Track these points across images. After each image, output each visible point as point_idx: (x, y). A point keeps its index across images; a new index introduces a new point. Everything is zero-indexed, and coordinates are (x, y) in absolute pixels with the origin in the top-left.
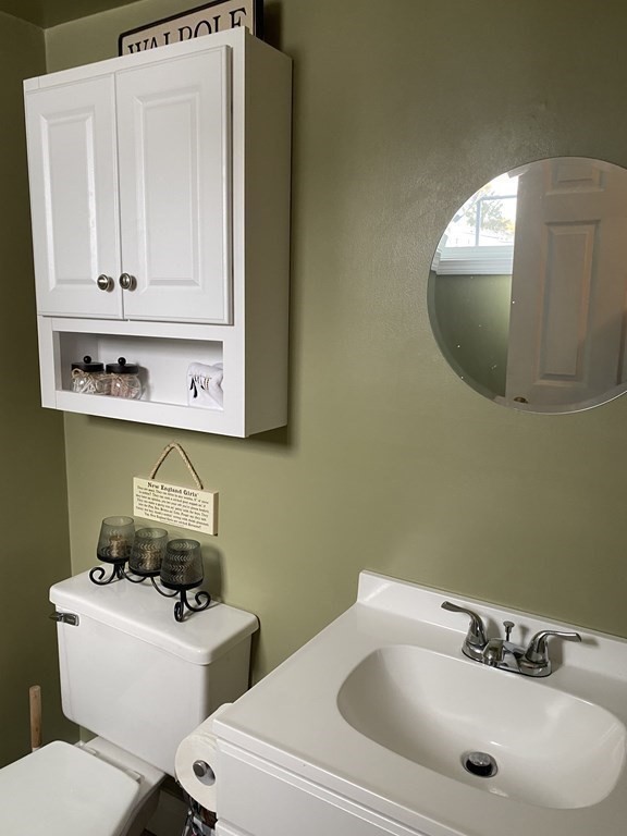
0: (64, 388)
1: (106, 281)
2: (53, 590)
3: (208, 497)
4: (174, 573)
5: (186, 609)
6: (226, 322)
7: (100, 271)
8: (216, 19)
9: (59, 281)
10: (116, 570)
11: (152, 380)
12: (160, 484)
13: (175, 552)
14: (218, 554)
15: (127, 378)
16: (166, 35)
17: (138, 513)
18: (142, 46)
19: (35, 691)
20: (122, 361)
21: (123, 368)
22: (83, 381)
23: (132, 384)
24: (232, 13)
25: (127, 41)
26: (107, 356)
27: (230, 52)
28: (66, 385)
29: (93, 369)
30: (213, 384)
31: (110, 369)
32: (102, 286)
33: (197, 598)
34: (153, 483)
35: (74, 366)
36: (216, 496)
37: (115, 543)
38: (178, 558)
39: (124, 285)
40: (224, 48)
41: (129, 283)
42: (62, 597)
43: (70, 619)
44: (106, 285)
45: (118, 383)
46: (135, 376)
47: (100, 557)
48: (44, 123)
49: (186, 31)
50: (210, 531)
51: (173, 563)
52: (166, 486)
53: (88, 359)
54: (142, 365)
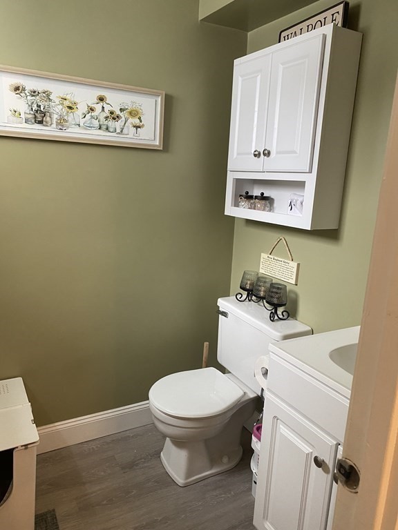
0: (235, 206)
1: (257, 153)
2: (219, 300)
3: (294, 265)
4: (272, 297)
5: (276, 318)
6: (308, 171)
7: (256, 147)
8: (325, 18)
9: (238, 154)
10: (248, 296)
11: (275, 205)
12: (272, 257)
13: (274, 287)
14: (296, 295)
15: (263, 202)
16: (301, 29)
17: (261, 271)
18: (289, 36)
19: (206, 344)
20: (262, 194)
21: (263, 198)
22: (244, 203)
23: (265, 205)
24: (333, 15)
25: (283, 34)
26: (256, 192)
27: (325, 37)
28: (236, 204)
29: (249, 197)
30: (299, 202)
31: (256, 197)
32: (255, 155)
33: (282, 313)
34: (270, 256)
35: (240, 196)
36: (298, 265)
37: (249, 282)
38: (274, 290)
39: (264, 154)
40: (322, 36)
41: (267, 154)
42: (223, 304)
43: (225, 314)
44: (257, 155)
45: (259, 204)
46: (267, 202)
47: (241, 288)
48: (240, 79)
49: (310, 27)
50: (293, 282)
51: (272, 292)
52: (276, 258)
53: (247, 193)
54: (272, 197)
